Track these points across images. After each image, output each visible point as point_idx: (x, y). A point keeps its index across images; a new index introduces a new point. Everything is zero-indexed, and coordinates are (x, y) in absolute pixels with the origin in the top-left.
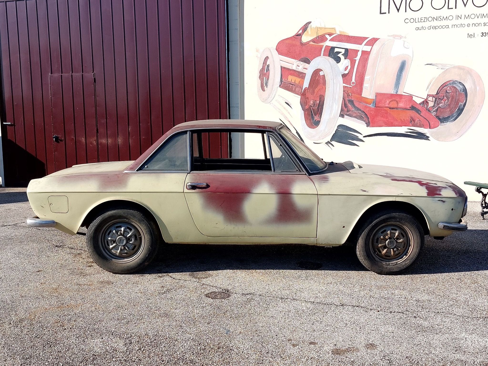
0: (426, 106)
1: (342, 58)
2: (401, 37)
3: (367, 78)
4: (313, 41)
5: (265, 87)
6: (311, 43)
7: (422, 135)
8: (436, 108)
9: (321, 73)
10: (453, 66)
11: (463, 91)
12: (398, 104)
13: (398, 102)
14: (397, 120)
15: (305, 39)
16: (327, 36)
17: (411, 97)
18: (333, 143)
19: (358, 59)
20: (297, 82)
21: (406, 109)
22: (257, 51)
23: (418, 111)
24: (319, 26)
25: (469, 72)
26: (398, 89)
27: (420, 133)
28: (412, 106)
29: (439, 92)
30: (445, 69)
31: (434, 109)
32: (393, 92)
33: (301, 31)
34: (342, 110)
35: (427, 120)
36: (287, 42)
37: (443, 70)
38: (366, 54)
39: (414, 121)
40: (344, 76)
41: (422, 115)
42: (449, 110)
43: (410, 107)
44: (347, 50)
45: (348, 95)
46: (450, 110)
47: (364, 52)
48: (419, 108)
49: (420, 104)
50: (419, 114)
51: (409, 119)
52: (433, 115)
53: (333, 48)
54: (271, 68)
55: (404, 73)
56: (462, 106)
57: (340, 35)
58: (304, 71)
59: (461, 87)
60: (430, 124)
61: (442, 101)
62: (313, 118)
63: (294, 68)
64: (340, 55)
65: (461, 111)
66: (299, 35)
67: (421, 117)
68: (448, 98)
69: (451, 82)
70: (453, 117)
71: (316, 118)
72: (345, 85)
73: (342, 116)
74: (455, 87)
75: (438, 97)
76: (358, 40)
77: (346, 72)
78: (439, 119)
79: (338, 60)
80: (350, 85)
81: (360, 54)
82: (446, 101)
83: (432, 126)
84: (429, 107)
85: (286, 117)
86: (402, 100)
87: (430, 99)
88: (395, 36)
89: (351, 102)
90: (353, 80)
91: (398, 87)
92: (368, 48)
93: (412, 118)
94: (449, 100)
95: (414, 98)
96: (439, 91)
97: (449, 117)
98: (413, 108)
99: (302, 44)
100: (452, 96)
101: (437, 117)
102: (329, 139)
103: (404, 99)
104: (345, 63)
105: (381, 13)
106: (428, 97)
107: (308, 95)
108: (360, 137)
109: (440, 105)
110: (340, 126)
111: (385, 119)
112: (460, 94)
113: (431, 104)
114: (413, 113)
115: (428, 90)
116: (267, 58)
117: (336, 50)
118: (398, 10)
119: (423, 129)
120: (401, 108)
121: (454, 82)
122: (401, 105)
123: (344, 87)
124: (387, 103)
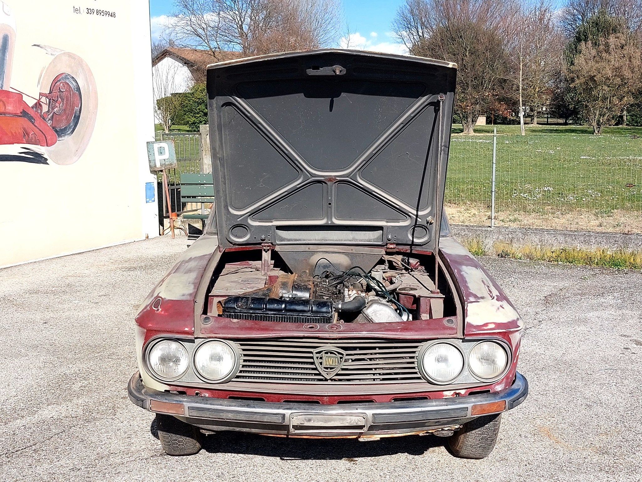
0: (39, 111)
7: (39, 157)
8: (51, 114)
10: (63, 52)
11: (77, 91)
12: (5, 105)
13: (6, 103)
14: (7, 134)
17: (20, 95)
21: (16, 115)
23: (31, 119)
25: (80, 63)
26: (3, 81)
27: (37, 153)
28: (23, 110)
29: (52, 90)
30: (55, 56)
31: (49, 116)
35: (43, 133)
37: (54, 57)
39: (28, 135)
41: (36, 125)
42: (65, 117)
43: (21, 113)
46: (67, 118)
48: (32, 113)
49: (32, 107)
50: (33, 124)
51: (21, 131)
52: (49, 125)
56: (78, 113)
59: (75, 84)
60: (46, 140)
61: (57, 104)
65: (77, 118)
67: (35, 127)
68: (62, 100)
69: (63, 76)
70: (70, 128)
74: (68, 84)
75: (52, 97)
78: (56, 131)
82: (61, 105)
83: (49, 142)
84: (43, 112)
86: (10, 99)
87: (43, 99)
91: (3, 79)
93: (24, 129)
94: (63, 102)
95: (25, 98)
96: (52, 88)
97: (65, 128)
98: (24, 114)
100: (66, 97)
101: (53, 128)
103: (13, 98)
106: (41, 97)
109: (55, 110)
112: (74, 94)
113: (45, 108)
114: (24, 122)
115: (39, 86)
119: (39, 146)
120: (9, 113)
121: (67, 76)
122: (10, 108)
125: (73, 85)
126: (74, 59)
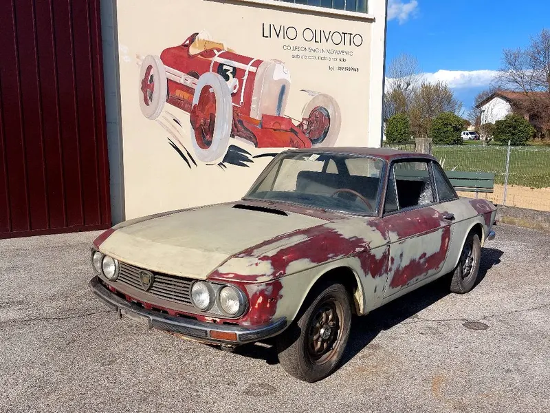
0: (301, 129)
1: (231, 76)
2: (281, 62)
3: (254, 98)
4: (201, 54)
5: (149, 102)
6: (199, 56)
8: (309, 130)
9: (211, 91)
10: (320, 94)
11: (327, 117)
12: (280, 126)
13: (281, 124)
14: (280, 142)
15: (193, 51)
16: (215, 51)
17: (290, 119)
18: (225, 164)
19: (245, 78)
20: (186, 98)
21: (286, 131)
22: (138, 57)
23: (295, 133)
24: (206, 39)
25: (330, 100)
26: (280, 111)
28: (291, 128)
30: (315, 96)
31: (308, 132)
32: (276, 114)
33: (188, 42)
34: (232, 130)
35: (303, 141)
36: (173, 51)
37: (313, 97)
38: (252, 74)
39: (293, 142)
40: (233, 95)
41: (299, 136)
44: (235, 69)
45: (238, 115)
46: (319, 133)
47: (250, 73)
48: (297, 130)
49: (297, 127)
50: (297, 136)
51: (289, 140)
52: (307, 137)
53: (221, 65)
54: (155, 79)
55: (284, 97)
56: (327, 129)
57: (228, 53)
58: (193, 86)
60: (305, 145)
61: (313, 125)
62: (204, 137)
63: (182, 81)
64: (228, 73)
65: (326, 133)
66: (185, 47)
67: (298, 138)
68: (317, 122)
69: (319, 108)
70: (321, 138)
71: (208, 137)
72: (234, 104)
73: (233, 136)
74: (322, 113)
75: (310, 120)
76: (245, 60)
77: (235, 91)
78: (311, 140)
79: (227, 78)
80: (238, 104)
81: (247, 73)
82: (316, 125)
83: (306, 147)
84: (304, 129)
85: (175, 137)
86: (283, 122)
87: (304, 122)
88: (277, 61)
89: (241, 122)
90: (242, 100)
92: (253, 69)
93: (291, 139)
95: (293, 121)
96: (311, 115)
97: (318, 139)
98: (292, 130)
99: (190, 56)
100: (320, 120)
101: (310, 138)
102: (221, 160)
103: (285, 121)
104: (233, 81)
105: (263, 36)
106: (303, 120)
107: (198, 112)
108: (250, 157)
109: (312, 128)
110: (231, 146)
111: (270, 140)
112: (325, 119)
113: (305, 127)
114: (292, 135)
115: (303, 114)
116: (150, 68)
117: (225, 67)
118: (278, 36)
120: (283, 130)
121: (321, 108)
122: (283, 127)
123: (234, 106)
124: (271, 125)
125: (325, 113)
126: (327, 97)
